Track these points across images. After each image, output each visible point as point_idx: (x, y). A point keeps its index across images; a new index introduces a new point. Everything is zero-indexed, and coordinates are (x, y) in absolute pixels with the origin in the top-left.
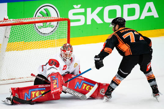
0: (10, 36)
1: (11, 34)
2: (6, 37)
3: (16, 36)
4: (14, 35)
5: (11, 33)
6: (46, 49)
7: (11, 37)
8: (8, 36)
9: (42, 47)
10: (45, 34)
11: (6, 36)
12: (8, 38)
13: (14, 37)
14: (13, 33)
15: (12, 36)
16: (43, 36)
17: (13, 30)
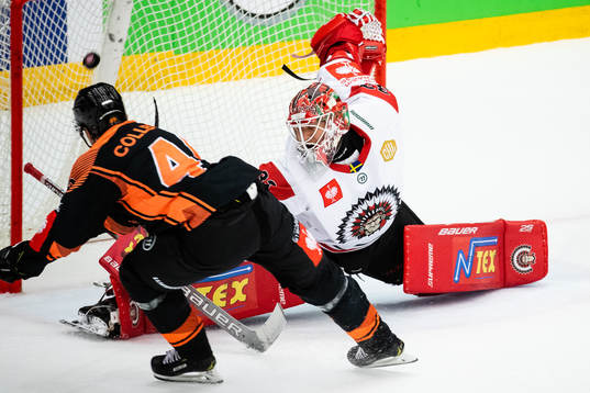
0: (130, 30)
1: (137, 26)
2: (111, 37)
3: (156, 34)
4: (146, 30)
5: (133, 18)
7: (133, 39)
8: (124, 35)
10: (269, 16)
12: (121, 40)
13: (148, 37)
14: (143, 22)
15: (139, 34)
16: (263, 26)
17: (151, 6)
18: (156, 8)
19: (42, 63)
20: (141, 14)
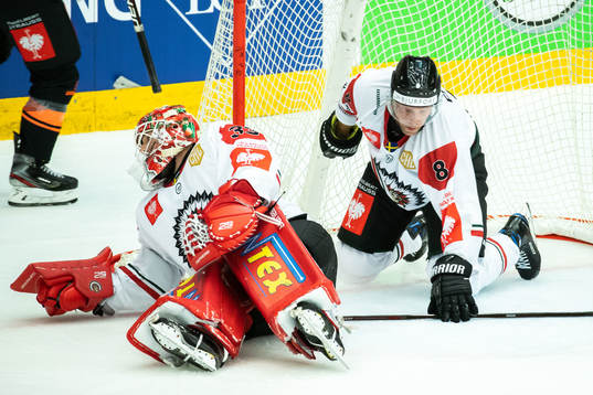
0: (365, 30)
1: (372, 25)
2: (343, 36)
3: (393, 33)
4: (382, 28)
5: (368, 17)
6: (544, 92)
7: (369, 38)
8: (358, 33)
9: (525, 82)
11: (344, 31)
12: (354, 40)
13: (385, 37)
14: (379, 20)
15: (375, 33)
17: (379, 6)
18: (385, 8)
19: (271, 71)
20: (376, 12)
